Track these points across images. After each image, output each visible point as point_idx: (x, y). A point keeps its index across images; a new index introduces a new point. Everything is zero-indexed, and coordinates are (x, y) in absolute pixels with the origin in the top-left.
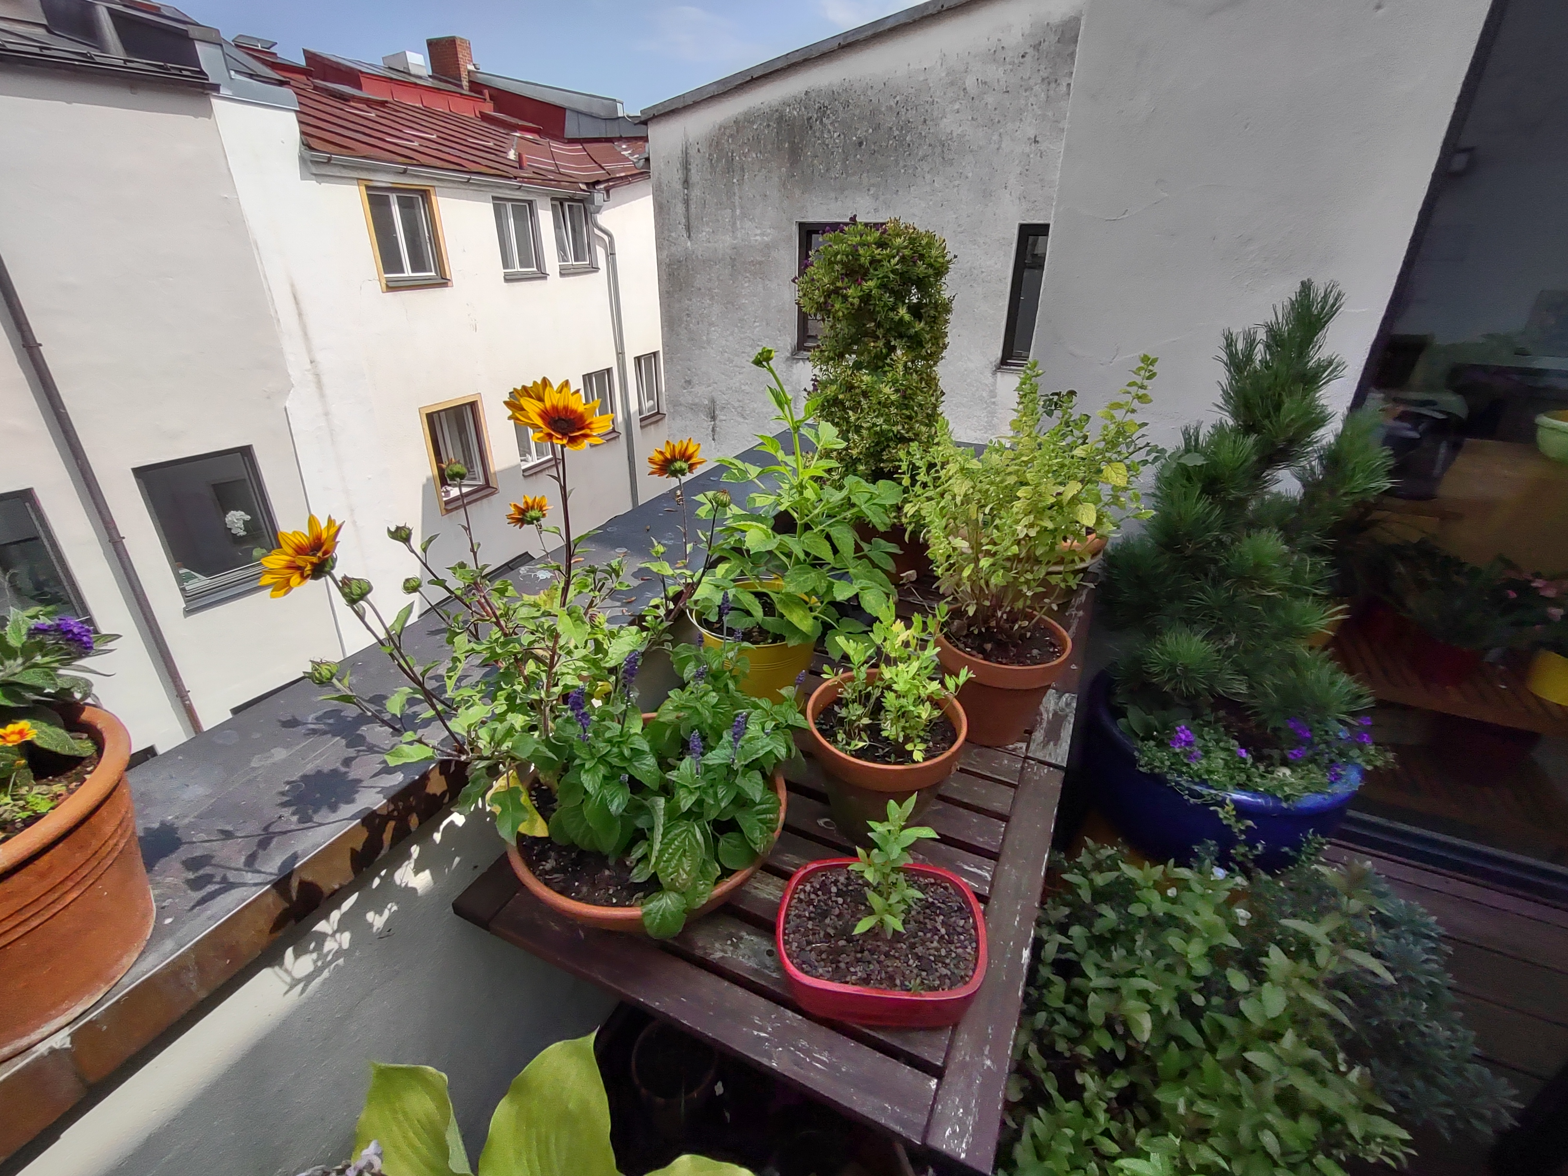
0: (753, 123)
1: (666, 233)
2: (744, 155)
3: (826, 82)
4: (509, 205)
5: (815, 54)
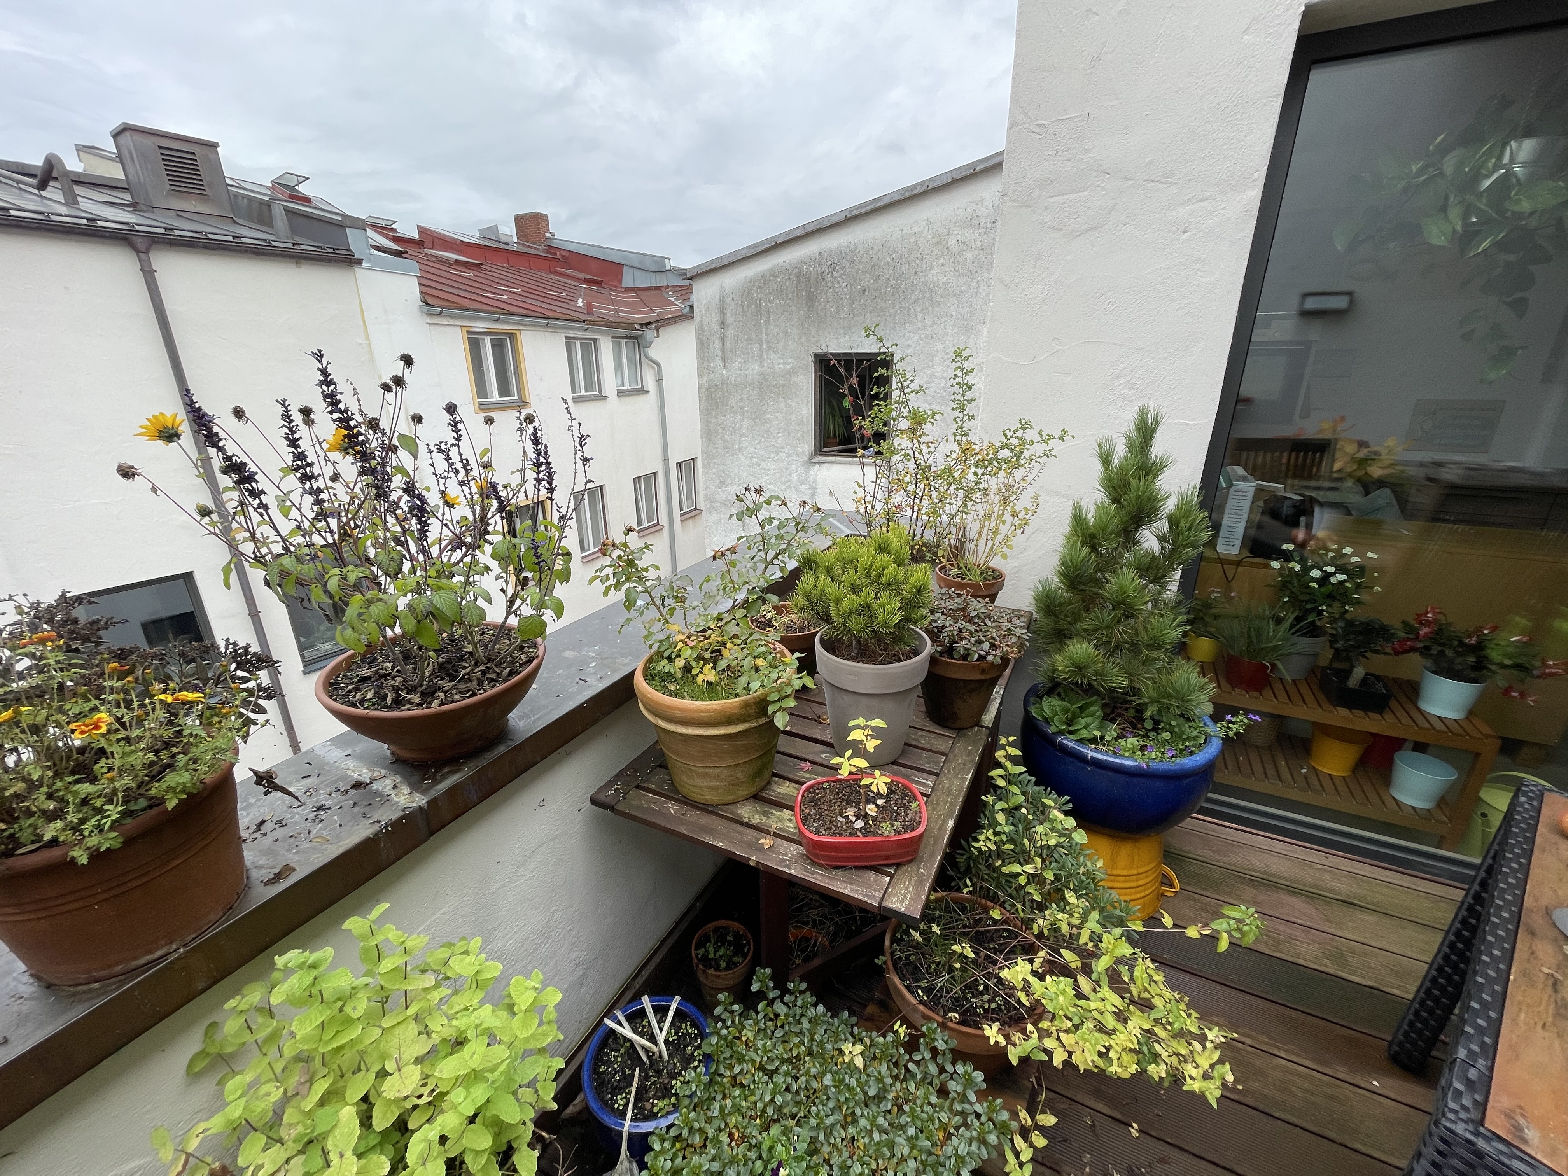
0: (777, 277)
1: (706, 364)
2: (770, 302)
3: (836, 245)
4: (578, 343)
5: (826, 224)
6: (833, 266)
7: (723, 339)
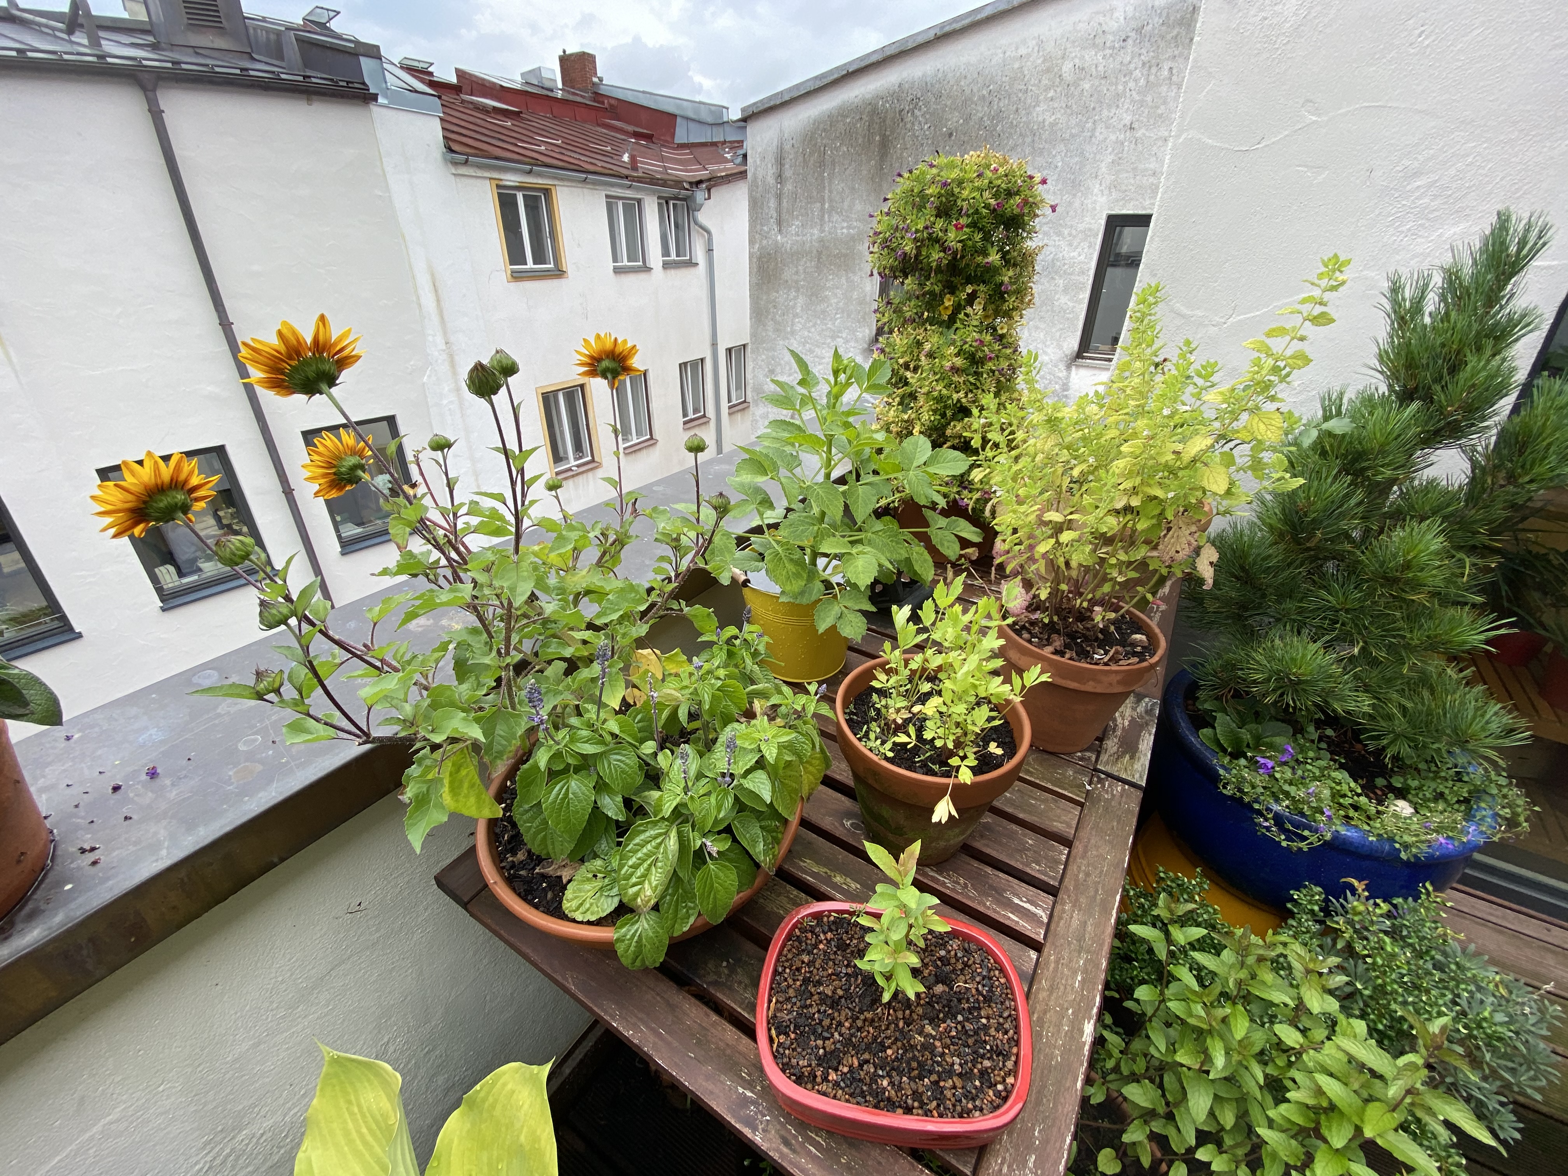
0: (846, 117)
1: (758, 227)
2: (837, 149)
3: (920, 74)
4: (620, 203)
5: (910, 45)
6: (915, 102)
7: (779, 197)
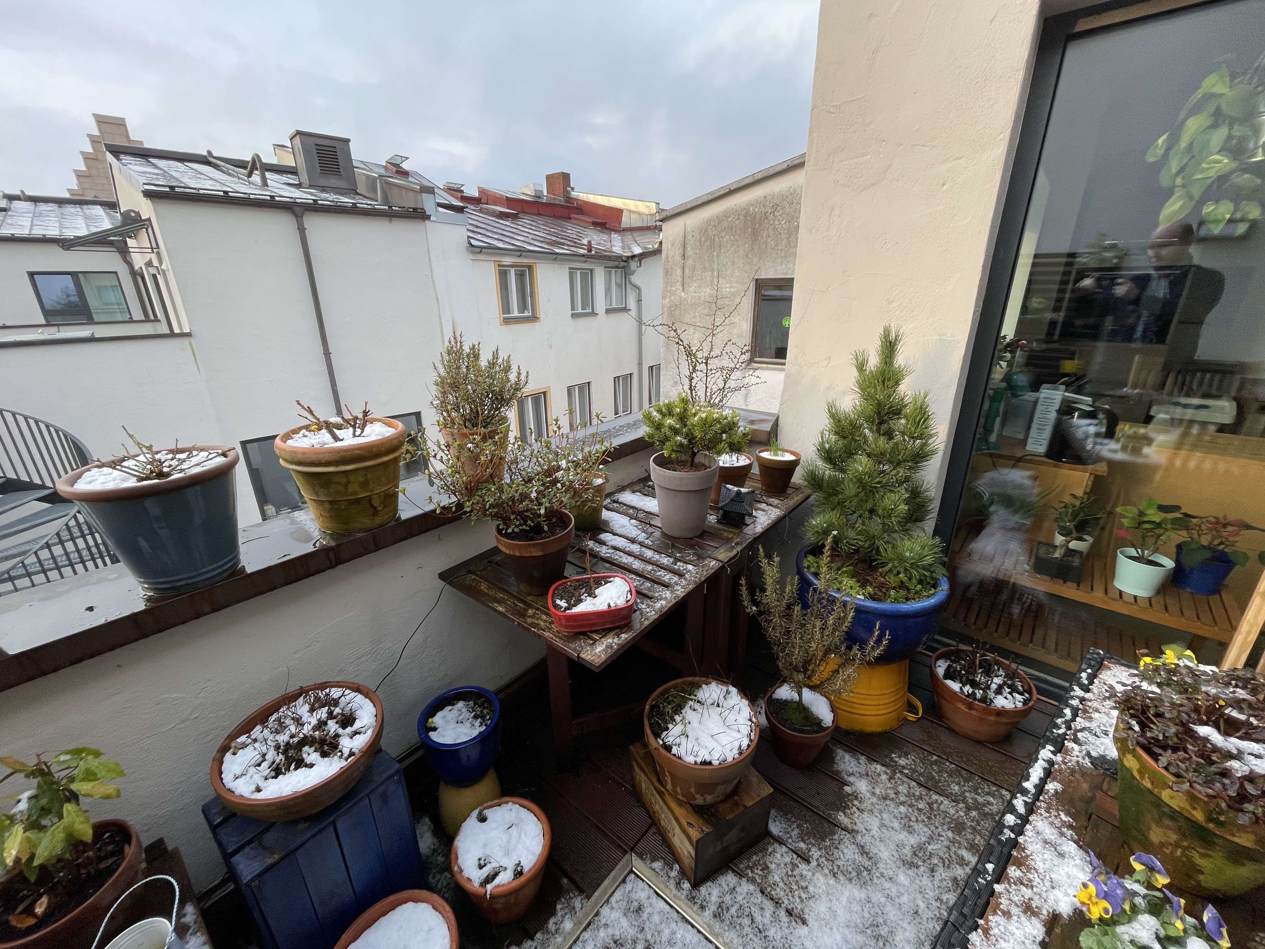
0: (729, 217)
1: (669, 288)
2: (722, 237)
3: (778, 189)
4: (578, 272)
5: (772, 172)
6: (775, 207)
7: (683, 268)
